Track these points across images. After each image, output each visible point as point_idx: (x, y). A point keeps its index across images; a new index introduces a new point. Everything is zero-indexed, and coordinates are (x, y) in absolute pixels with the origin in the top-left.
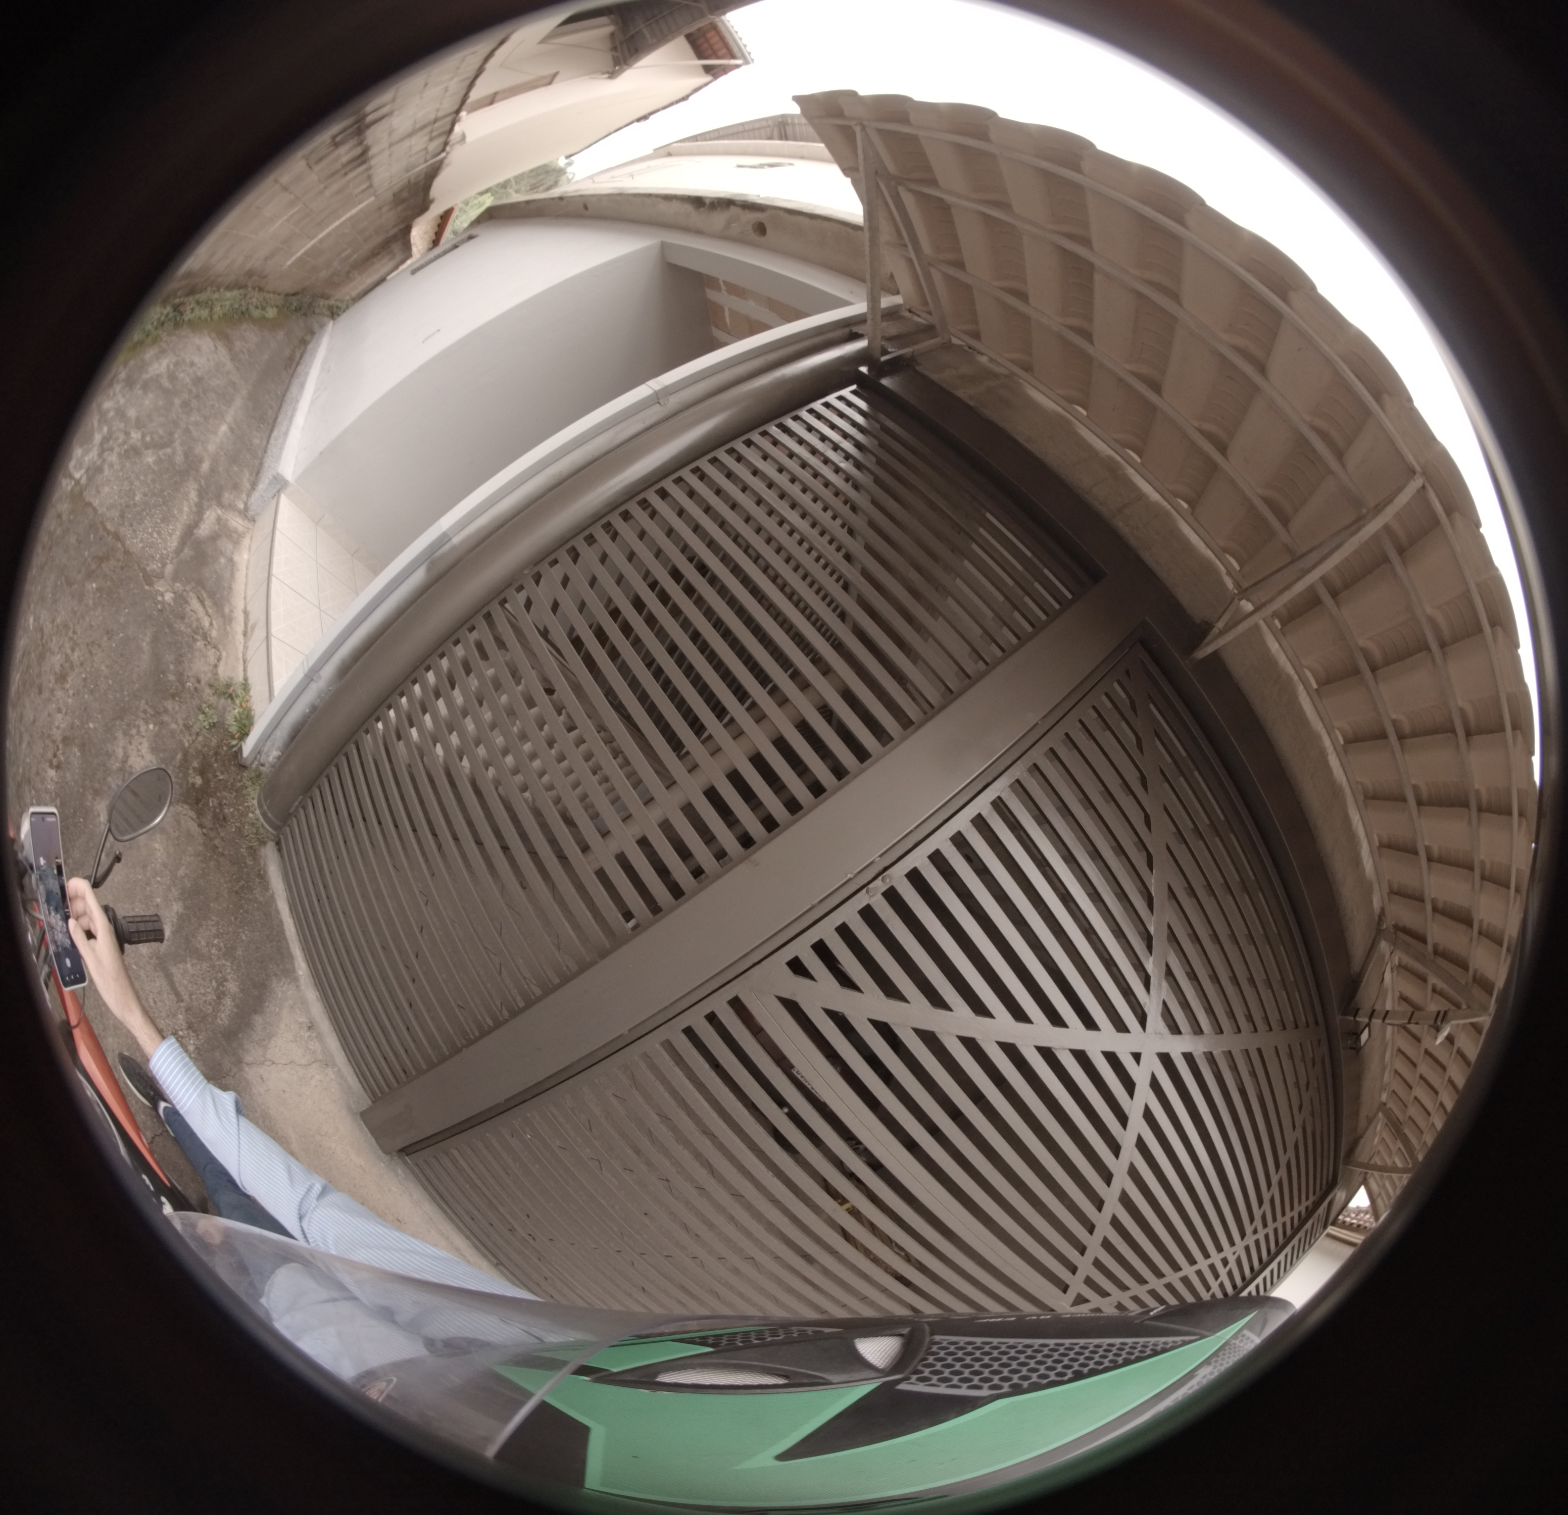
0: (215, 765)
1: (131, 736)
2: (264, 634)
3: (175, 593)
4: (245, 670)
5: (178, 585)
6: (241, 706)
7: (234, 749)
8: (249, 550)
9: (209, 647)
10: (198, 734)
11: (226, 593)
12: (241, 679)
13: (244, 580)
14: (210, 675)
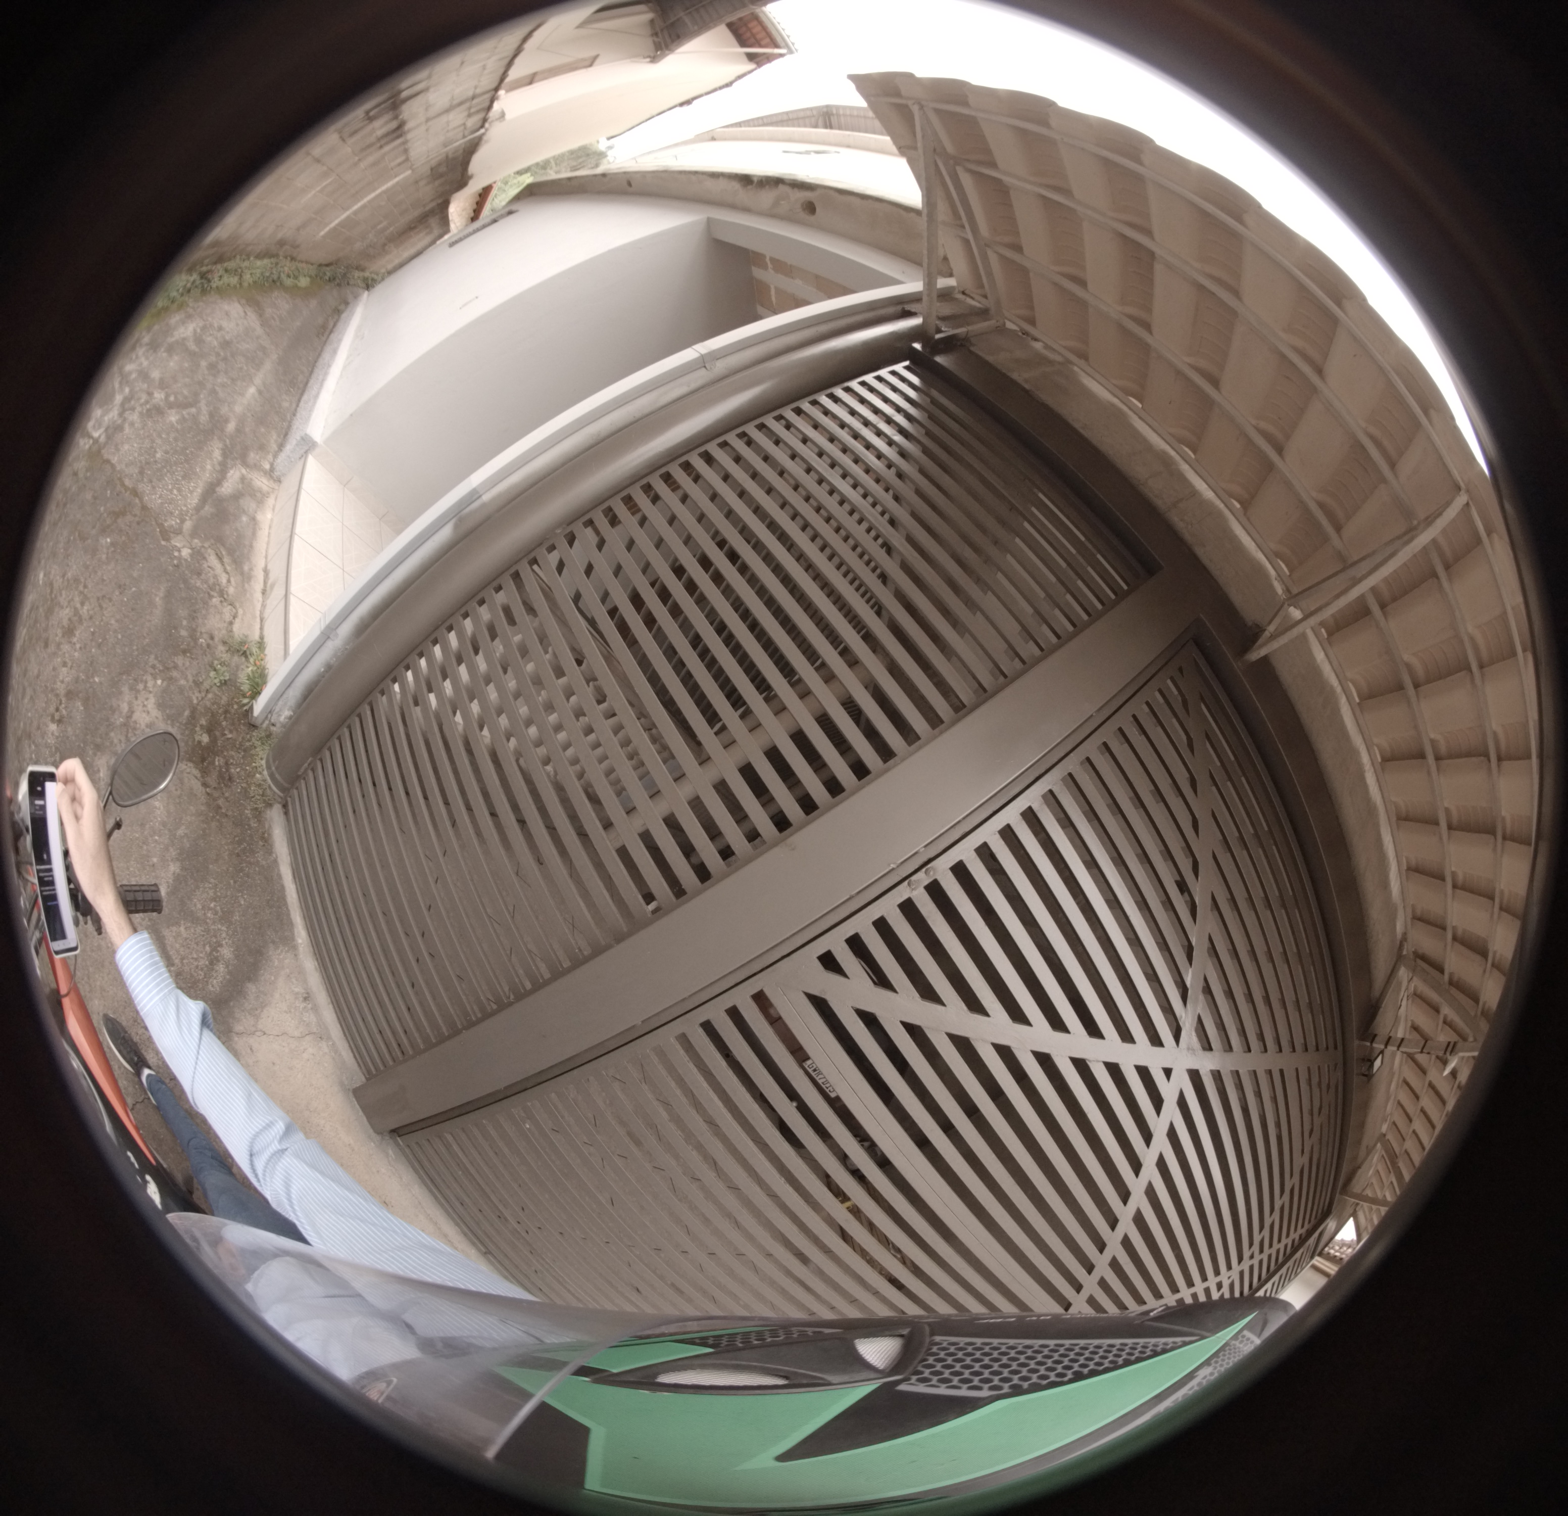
0: (224, 723)
1: (138, 691)
2: (284, 592)
3: (192, 549)
4: (261, 628)
5: (196, 541)
6: (255, 664)
7: (246, 710)
8: (273, 510)
9: (225, 604)
10: (207, 691)
11: (246, 551)
12: (257, 637)
13: (266, 539)
14: (224, 632)
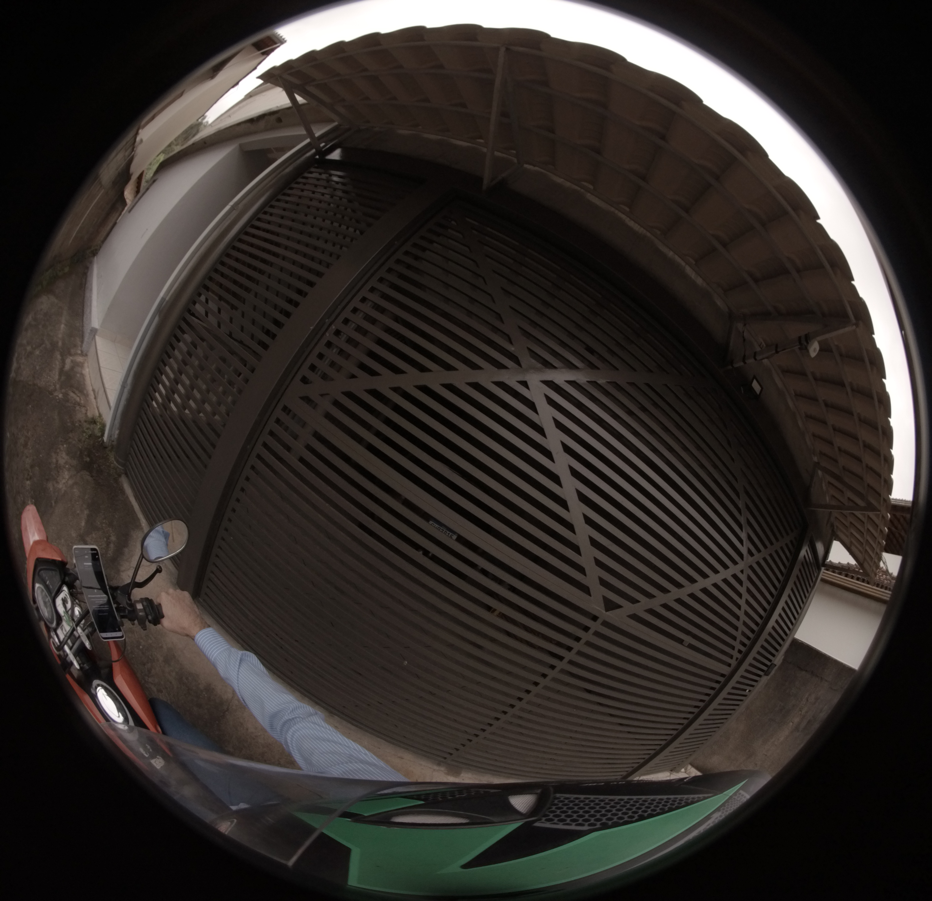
0: (94, 451)
1: (58, 452)
3: (62, 394)
4: (99, 411)
5: (63, 390)
6: (100, 423)
7: (101, 442)
9: (82, 408)
10: (84, 441)
11: (83, 386)
12: (97, 414)
13: (89, 379)
14: (84, 418)
